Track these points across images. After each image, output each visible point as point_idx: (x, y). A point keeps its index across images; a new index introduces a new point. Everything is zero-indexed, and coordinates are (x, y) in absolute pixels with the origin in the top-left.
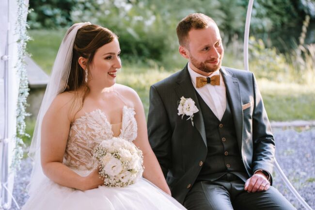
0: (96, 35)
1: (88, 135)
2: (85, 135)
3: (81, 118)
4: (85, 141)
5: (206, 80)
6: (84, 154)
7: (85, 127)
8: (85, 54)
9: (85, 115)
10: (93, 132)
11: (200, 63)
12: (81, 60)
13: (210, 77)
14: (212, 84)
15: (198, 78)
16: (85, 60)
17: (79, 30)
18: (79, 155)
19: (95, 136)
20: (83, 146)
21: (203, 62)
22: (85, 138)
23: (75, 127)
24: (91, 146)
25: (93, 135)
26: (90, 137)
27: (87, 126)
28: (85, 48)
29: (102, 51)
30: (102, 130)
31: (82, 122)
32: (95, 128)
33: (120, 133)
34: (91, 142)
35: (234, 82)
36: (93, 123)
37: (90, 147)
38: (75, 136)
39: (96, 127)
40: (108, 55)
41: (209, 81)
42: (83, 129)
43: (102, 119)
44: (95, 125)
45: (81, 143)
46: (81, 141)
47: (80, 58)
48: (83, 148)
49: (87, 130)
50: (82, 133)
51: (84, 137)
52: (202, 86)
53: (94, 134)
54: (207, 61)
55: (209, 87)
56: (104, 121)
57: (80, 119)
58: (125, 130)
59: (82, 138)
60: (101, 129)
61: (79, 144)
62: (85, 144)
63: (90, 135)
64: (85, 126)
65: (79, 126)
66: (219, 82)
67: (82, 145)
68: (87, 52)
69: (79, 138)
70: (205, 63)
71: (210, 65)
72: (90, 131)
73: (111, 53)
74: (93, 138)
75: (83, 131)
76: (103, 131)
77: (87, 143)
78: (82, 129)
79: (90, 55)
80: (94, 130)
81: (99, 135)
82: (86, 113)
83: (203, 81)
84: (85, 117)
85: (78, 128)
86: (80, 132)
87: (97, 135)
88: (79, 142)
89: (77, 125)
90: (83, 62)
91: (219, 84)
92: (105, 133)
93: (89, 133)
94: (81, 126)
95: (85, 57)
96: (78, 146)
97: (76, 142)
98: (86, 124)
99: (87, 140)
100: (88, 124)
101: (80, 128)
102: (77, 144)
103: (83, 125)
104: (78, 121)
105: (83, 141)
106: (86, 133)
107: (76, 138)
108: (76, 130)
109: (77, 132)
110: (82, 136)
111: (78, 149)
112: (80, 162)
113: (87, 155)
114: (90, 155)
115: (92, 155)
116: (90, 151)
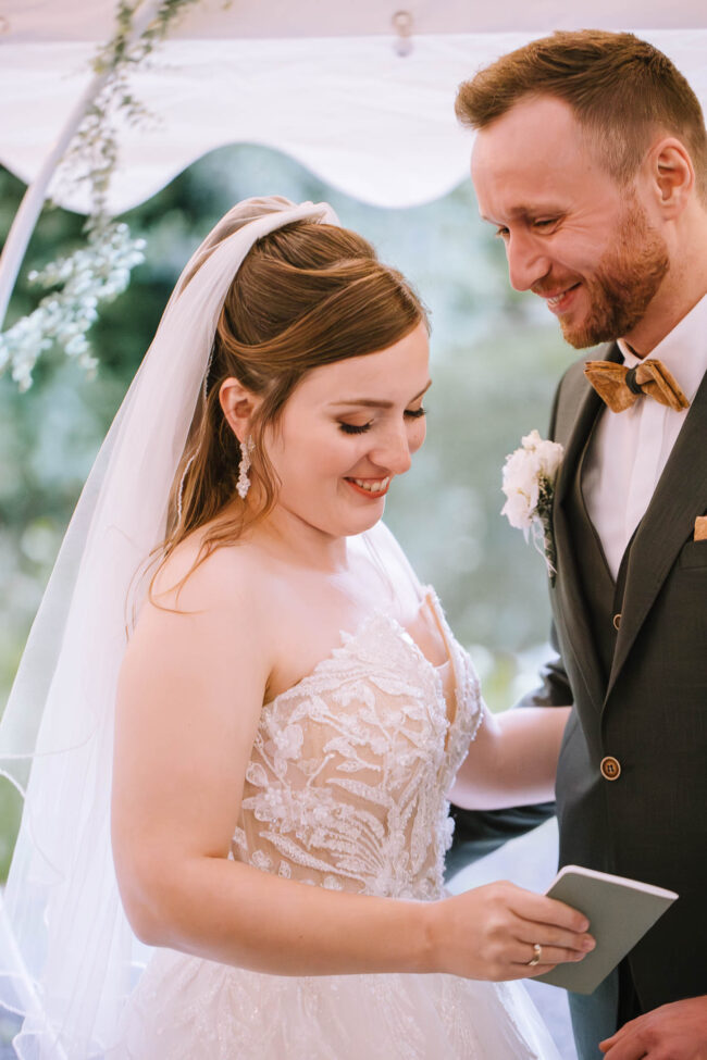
1: (391, 729)
2: (375, 729)
3: (331, 657)
4: (379, 759)
7: (368, 695)
9: (342, 645)
10: (407, 710)
12: (229, 392)
19: (419, 726)
20: (364, 790)
22: (379, 746)
23: (316, 708)
25: (409, 722)
26: (400, 736)
27: (374, 686)
30: (426, 693)
31: (345, 677)
34: (403, 759)
36: (392, 671)
38: (328, 746)
42: (364, 704)
45: (358, 775)
46: (363, 764)
50: (362, 722)
51: (373, 742)
53: (413, 716)
57: (329, 664)
59: (364, 750)
60: (422, 692)
61: (342, 783)
62: (378, 779)
63: (400, 727)
64: (367, 690)
65: (336, 696)
69: (347, 752)
72: (395, 708)
74: (414, 736)
75: (363, 711)
77: (387, 767)
78: (357, 704)
80: (406, 698)
81: (428, 716)
84: (345, 652)
85: (335, 706)
86: (348, 721)
88: (343, 774)
89: (325, 694)
90: (240, 404)
94: (345, 696)
96: (338, 795)
97: (330, 781)
98: (366, 678)
99: (389, 754)
100: (372, 679)
101: (344, 704)
102: (336, 788)
103: (354, 685)
104: (328, 675)
105: (370, 766)
106: (382, 719)
107: (332, 756)
108: (325, 716)
109: (337, 727)
110: (362, 742)
111: (333, 813)
112: (339, 877)
113: (364, 836)
114: (380, 833)
115: (386, 832)
116: (385, 813)
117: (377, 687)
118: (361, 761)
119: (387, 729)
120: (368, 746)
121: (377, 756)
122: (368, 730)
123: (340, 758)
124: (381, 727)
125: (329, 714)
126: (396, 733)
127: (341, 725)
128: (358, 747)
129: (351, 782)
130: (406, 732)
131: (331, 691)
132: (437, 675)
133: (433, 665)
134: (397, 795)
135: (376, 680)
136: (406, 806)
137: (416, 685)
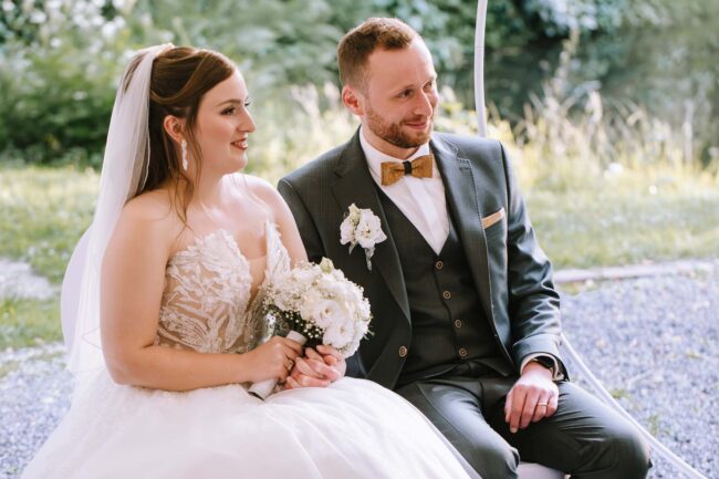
0: (196, 67)
1: (205, 287)
2: (198, 286)
3: (186, 250)
4: (199, 298)
5: (402, 167)
6: (192, 327)
7: (198, 270)
8: (177, 109)
9: (195, 244)
10: (215, 279)
11: (389, 126)
12: (169, 122)
13: (410, 160)
14: (415, 176)
15: (384, 165)
16: (178, 120)
17: (156, 61)
19: (221, 287)
20: (193, 310)
21: (397, 123)
22: (199, 293)
23: (174, 271)
24: (210, 310)
25: (215, 285)
26: (210, 290)
27: (202, 266)
28: (177, 96)
29: (215, 97)
30: (233, 273)
31: (189, 259)
32: (219, 270)
33: (264, 278)
34: (210, 300)
35: (461, 169)
36: (216, 260)
37: (208, 313)
38: (176, 289)
40: (228, 105)
41: (408, 169)
42: (194, 274)
45: (189, 303)
46: (190, 299)
47: (169, 118)
48: (192, 315)
49: (201, 276)
50: (193, 282)
51: (196, 291)
52: (394, 180)
53: (217, 282)
54: (405, 122)
55: (410, 182)
56: (235, 254)
57: (184, 253)
59: (192, 294)
60: (229, 271)
61: (182, 306)
62: (198, 306)
63: (210, 286)
64: (198, 267)
65: (183, 268)
66: (431, 170)
67: (188, 308)
68: (182, 103)
69: (183, 292)
70: (401, 124)
71: (411, 131)
72: (209, 278)
73: (232, 101)
74: (217, 291)
75: (193, 277)
76: (235, 275)
77: (202, 303)
78: (192, 273)
79: (188, 110)
80: (217, 274)
82: (197, 240)
83: (396, 170)
84: (194, 248)
85: (182, 272)
86: (186, 279)
87: (225, 284)
88: (183, 303)
89: (178, 266)
90: (175, 127)
91: (430, 176)
92: (239, 280)
93: (207, 281)
94: (187, 268)
95: (178, 115)
96: (181, 310)
97: (177, 304)
98: (200, 261)
99: (203, 297)
100: (202, 262)
101: (187, 271)
102: (180, 308)
103: (193, 264)
104: (181, 258)
105: (194, 301)
106: (201, 281)
107: (178, 294)
108: (176, 276)
109: (180, 281)
110: (191, 290)
111: (180, 318)
112: (182, 345)
113: (197, 329)
114: (205, 328)
115: (208, 329)
116: (205, 321)
117: (204, 267)
119: (203, 287)
120: (193, 292)
121: (197, 297)
122: (194, 285)
123: (180, 295)
124: (201, 285)
125: (179, 275)
126: (208, 288)
127: (183, 281)
128: (188, 291)
129: (185, 306)
130: (213, 289)
131: (182, 265)
132: (246, 263)
133: (248, 258)
134: (212, 315)
135: (205, 264)
136: (219, 318)
137: (227, 268)
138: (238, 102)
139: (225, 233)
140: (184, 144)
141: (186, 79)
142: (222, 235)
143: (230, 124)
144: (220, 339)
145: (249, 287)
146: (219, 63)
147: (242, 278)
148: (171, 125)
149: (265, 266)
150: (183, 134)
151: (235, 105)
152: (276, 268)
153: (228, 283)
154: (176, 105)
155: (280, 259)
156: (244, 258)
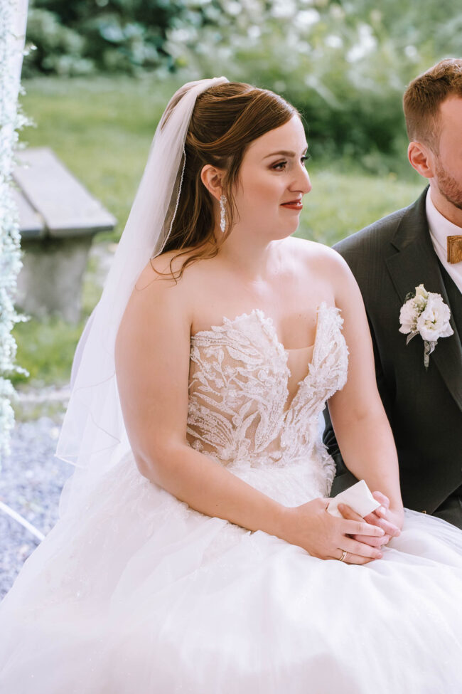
1: (228, 377)
2: (219, 376)
3: (211, 330)
4: (220, 390)
6: (214, 423)
7: (221, 355)
8: (218, 158)
9: (222, 324)
10: (240, 369)
12: (208, 174)
15: (450, 239)
16: (218, 172)
18: (199, 424)
19: (246, 380)
20: (214, 403)
22: (220, 383)
23: (194, 354)
24: (234, 405)
25: (239, 376)
26: (233, 382)
27: (226, 352)
28: (218, 142)
30: (262, 364)
31: (213, 342)
32: (246, 359)
33: (307, 372)
34: (233, 394)
36: (243, 346)
37: (232, 409)
38: (195, 375)
39: (250, 355)
40: (278, 157)
42: (217, 360)
43: (267, 336)
44: (247, 351)
45: (209, 394)
46: (209, 389)
47: (206, 168)
48: (213, 409)
49: (224, 363)
50: (213, 370)
51: (217, 380)
53: (241, 373)
56: (270, 341)
57: (208, 333)
58: (321, 367)
59: (212, 383)
60: (260, 361)
61: (202, 396)
62: (220, 399)
63: (233, 377)
64: (221, 352)
65: (205, 351)
67: (208, 400)
68: (223, 151)
69: (202, 380)
72: (234, 366)
73: (283, 153)
74: (241, 384)
75: (215, 363)
76: (267, 367)
77: (224, 395)
78: (213, 358)
79: (230, 160)
80: (242, 364)
81: (256, 377)
82: (225, 319)
84: (220, 329)
85: (203, 356)
86: (207, 366)
87: (251, 377)
88: (202, 393)
89: (200, 348)
90: (214, 179)
92: (271, 373)
93: (230, 371)
94: (209, 352)
95: (217, 164)
96: (201, 401)
97: (195, 393)
98: (225, 346)
99: (225, 389)
100: (228, 347)
101: (208, 356)
102: (199, 398)
103: (217, 348)
104: (203, 339)
105: (214, 392)
107: (196, 380)
108: (197, 359)
109: (201, 367)
110: (211, 379)
111: (199, 410)
112: (202, 442)
113: (219, 425)
114: (230, 426)
115: (234, 427)
116: (230, 418)
117: (228, 353)
118: (209, 388)
119: (226, 377)
120: (214, 381)
121: (217, 388)
122: (215, 374)
123: (200, 384)
124: (222, 373)
125: (199, 358)
126: (230, 379)
127: (203, 367)
128: (208, 380)
129: (205, 397)
131: (204, 348)
132: (284, 354)
133: (285, 348)
134: (237, 411)
135: (229, 349)
136: (246, 417)
137: (257, 357)
138: (292, 155)
139: (261, 314)
140: (222, 201)
141: (230, 123)
142: (258, 317)
143: (279, 181)
144: (249, 441)
145: (285, 382)
146: (273, 105)
147: (275, 371)
148: (210, 176)
149: (310, 360)
150: (223, 188)
151: (287, 159)
152: (325, 362)
153: (256, 375)
154: (218, 152)
155: (332, 351)
156: (281, 346)
